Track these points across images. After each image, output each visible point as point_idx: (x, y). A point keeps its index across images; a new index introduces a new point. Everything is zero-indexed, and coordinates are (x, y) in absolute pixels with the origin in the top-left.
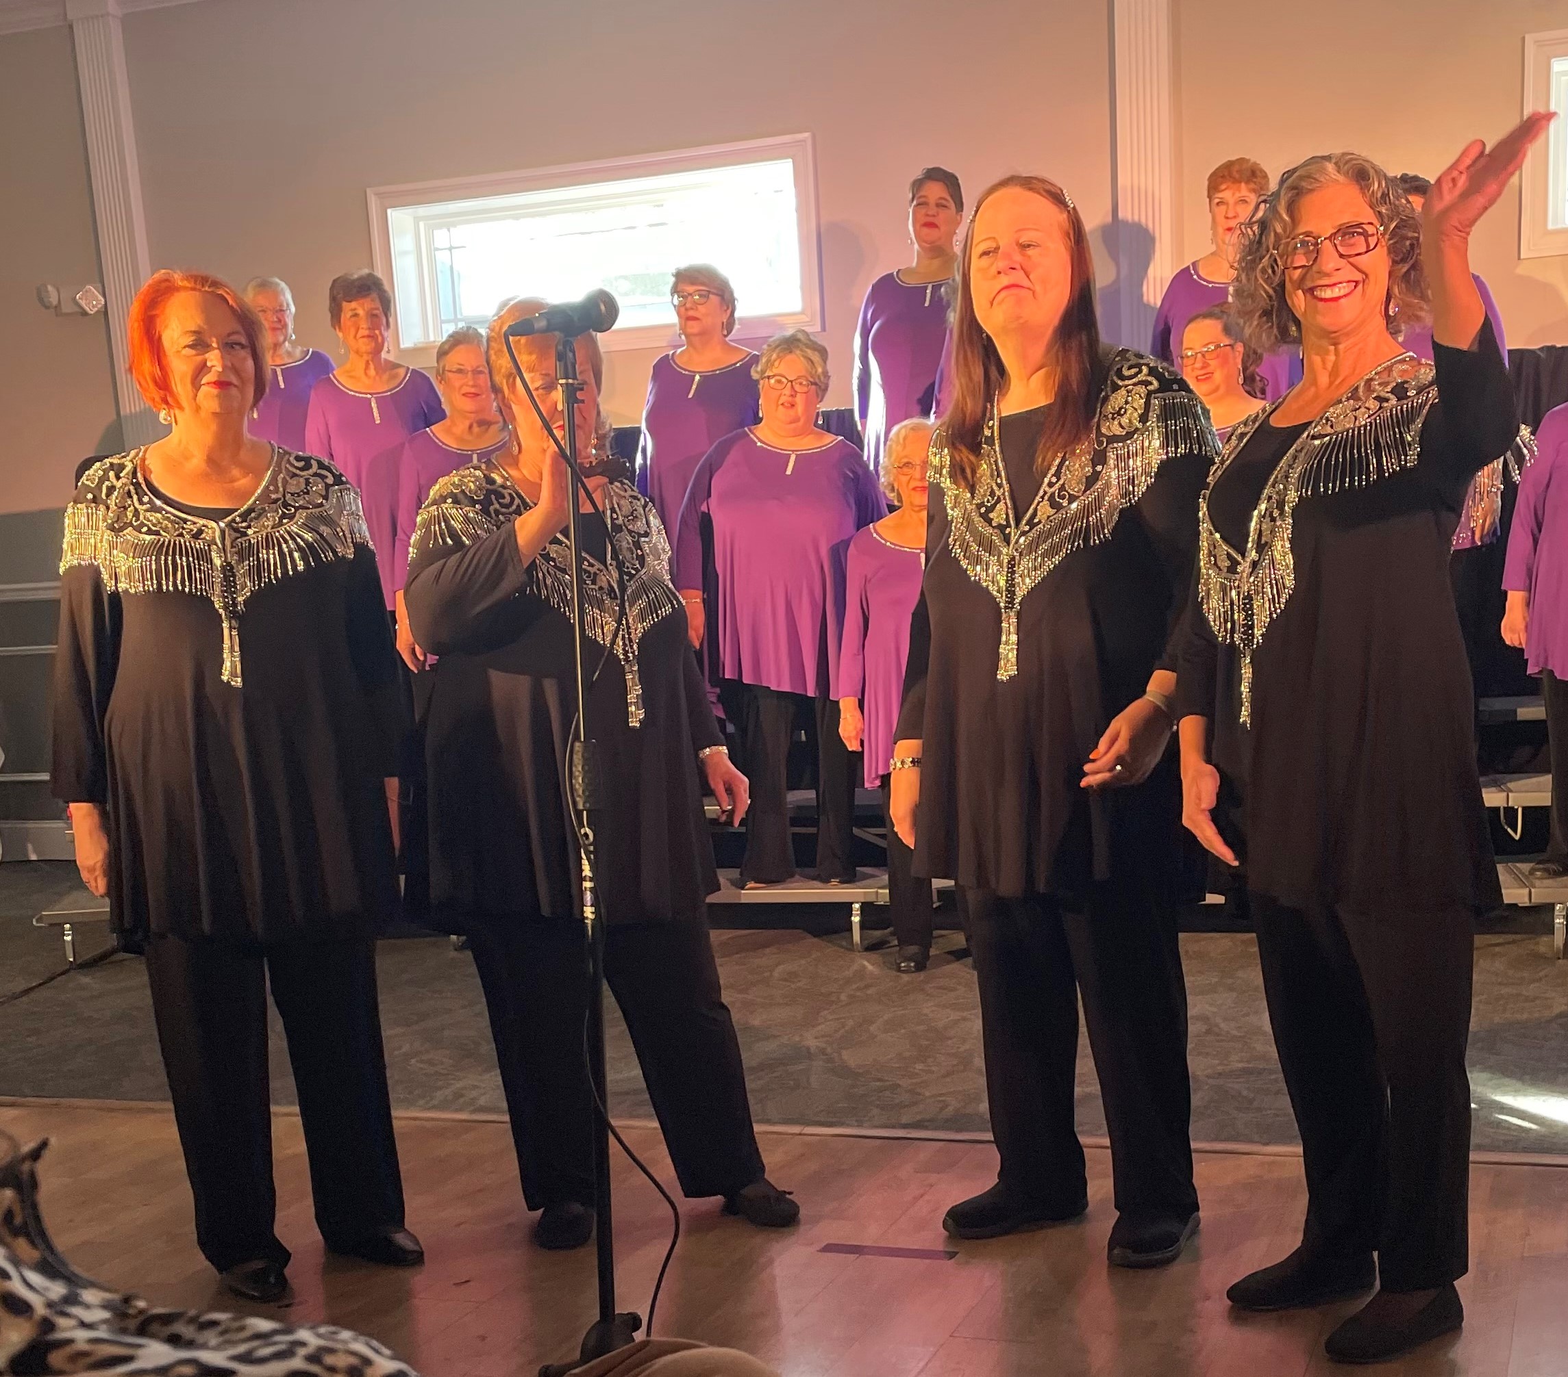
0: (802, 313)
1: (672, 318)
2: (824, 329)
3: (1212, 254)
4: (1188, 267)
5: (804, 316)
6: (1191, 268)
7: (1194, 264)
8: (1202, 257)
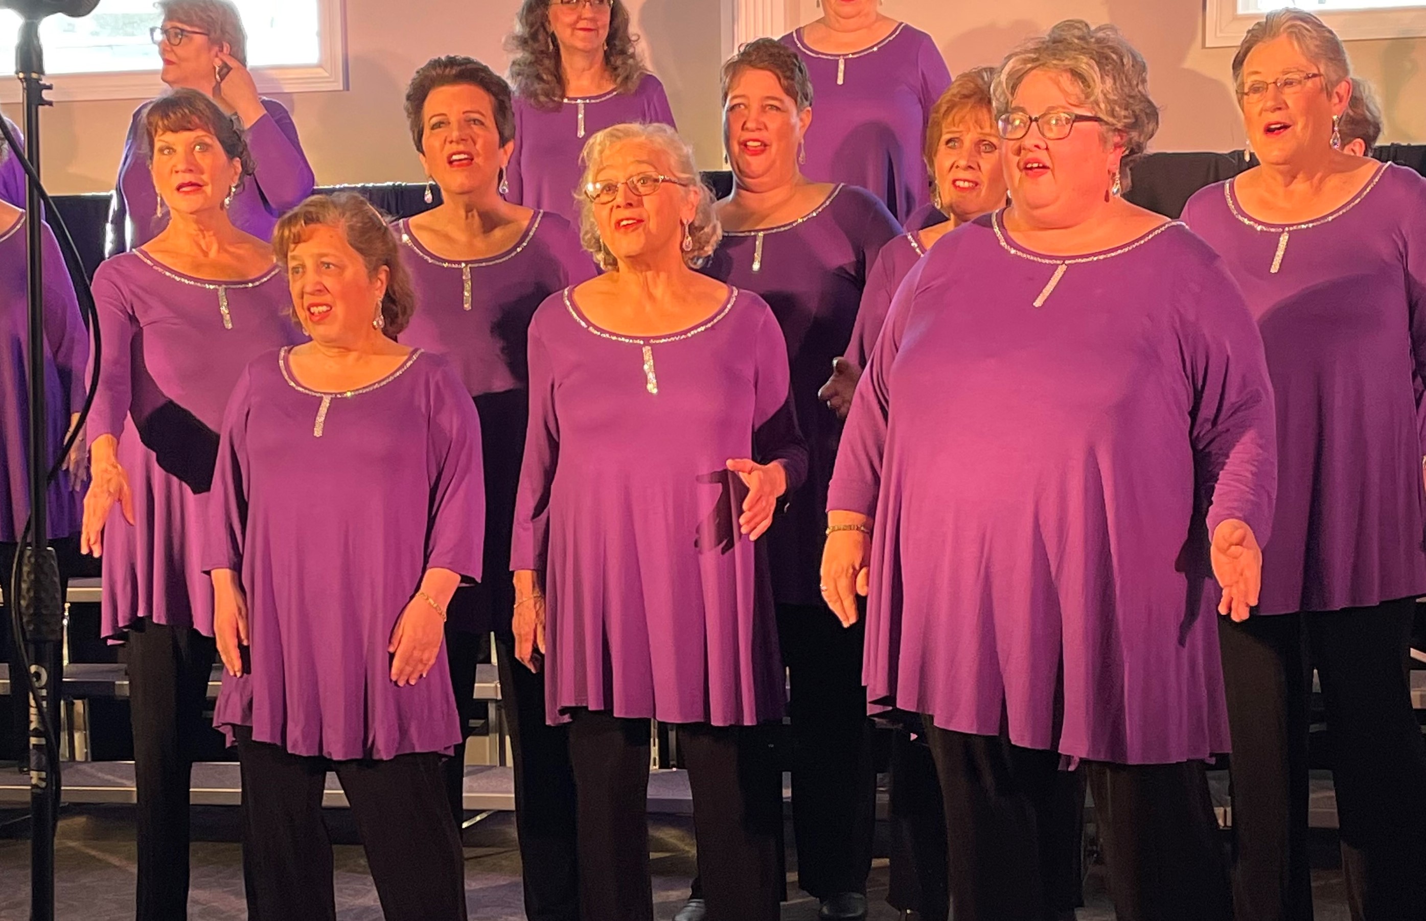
0: (319, 66)
1: (157, 64)
2: (347, 86)
3: (818, 21)
4: (792, 33)
5: (320, 70)
6: (795, 35)
7: (798, 31)
8: (808, 23)
